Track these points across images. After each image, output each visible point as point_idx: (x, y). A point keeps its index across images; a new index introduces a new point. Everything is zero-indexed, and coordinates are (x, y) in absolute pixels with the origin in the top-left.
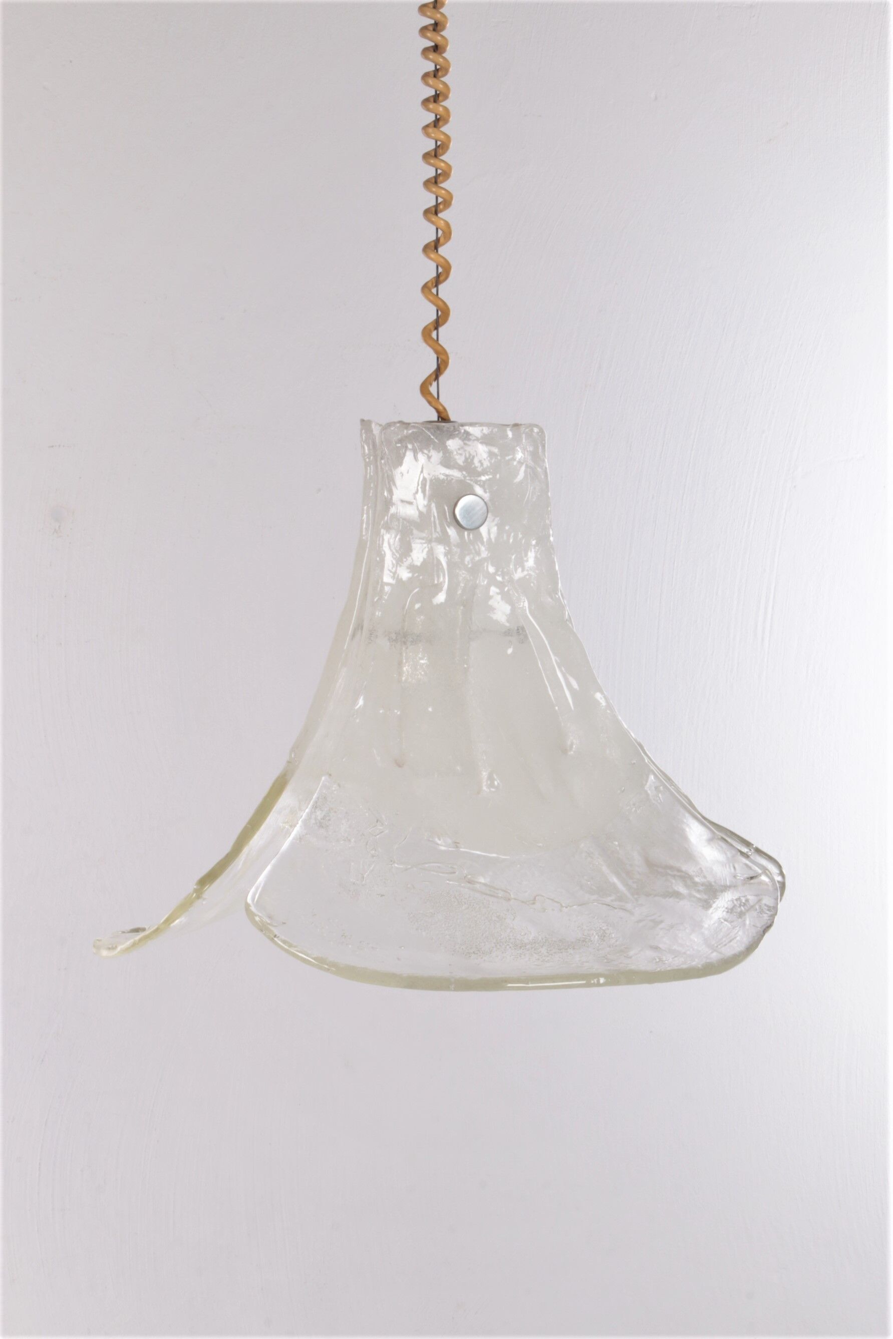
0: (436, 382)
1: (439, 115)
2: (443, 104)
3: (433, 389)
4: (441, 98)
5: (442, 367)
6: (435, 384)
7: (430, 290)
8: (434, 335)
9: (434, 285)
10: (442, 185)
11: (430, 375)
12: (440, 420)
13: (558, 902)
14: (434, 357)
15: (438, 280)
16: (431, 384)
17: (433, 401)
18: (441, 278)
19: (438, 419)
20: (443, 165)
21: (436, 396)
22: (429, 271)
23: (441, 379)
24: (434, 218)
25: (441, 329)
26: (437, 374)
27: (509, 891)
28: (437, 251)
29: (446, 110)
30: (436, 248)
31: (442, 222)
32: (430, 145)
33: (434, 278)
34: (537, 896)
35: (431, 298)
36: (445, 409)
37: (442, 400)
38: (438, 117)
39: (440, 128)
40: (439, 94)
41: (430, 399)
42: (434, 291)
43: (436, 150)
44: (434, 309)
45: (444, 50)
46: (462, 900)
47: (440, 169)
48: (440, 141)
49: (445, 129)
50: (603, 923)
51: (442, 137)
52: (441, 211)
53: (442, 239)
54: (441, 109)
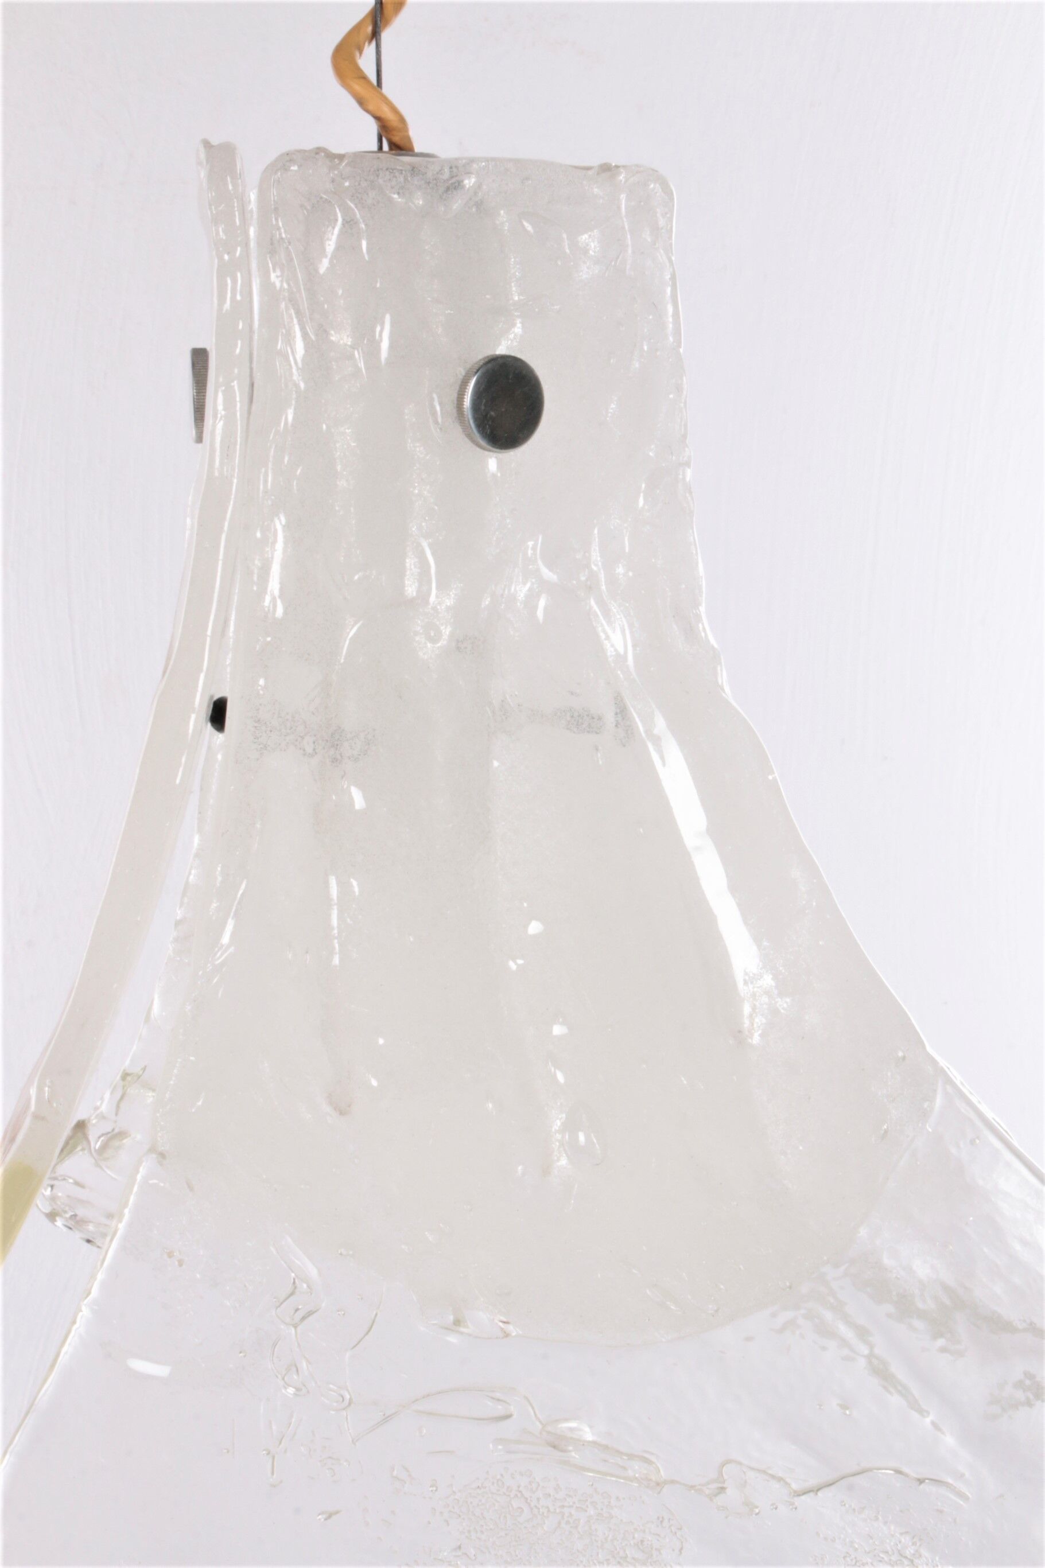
0: (374, 43)
3: (366, 62)
5: (388, 9)
6: (370, 50)
11: (357, 28)
12: (386, 147)
13: (780, 1479)
16: (359, 50)
17: (367, 94)
19: (380, 148)
21: (373, 79)
23: (386, 35)
26: (375, 23)
27: (653, 1458)
34: (723, 1465)
36: (402, 120)
37: (388, 89)
41: (358, 87)
46: (538, 1499)
50: (901, 1534)
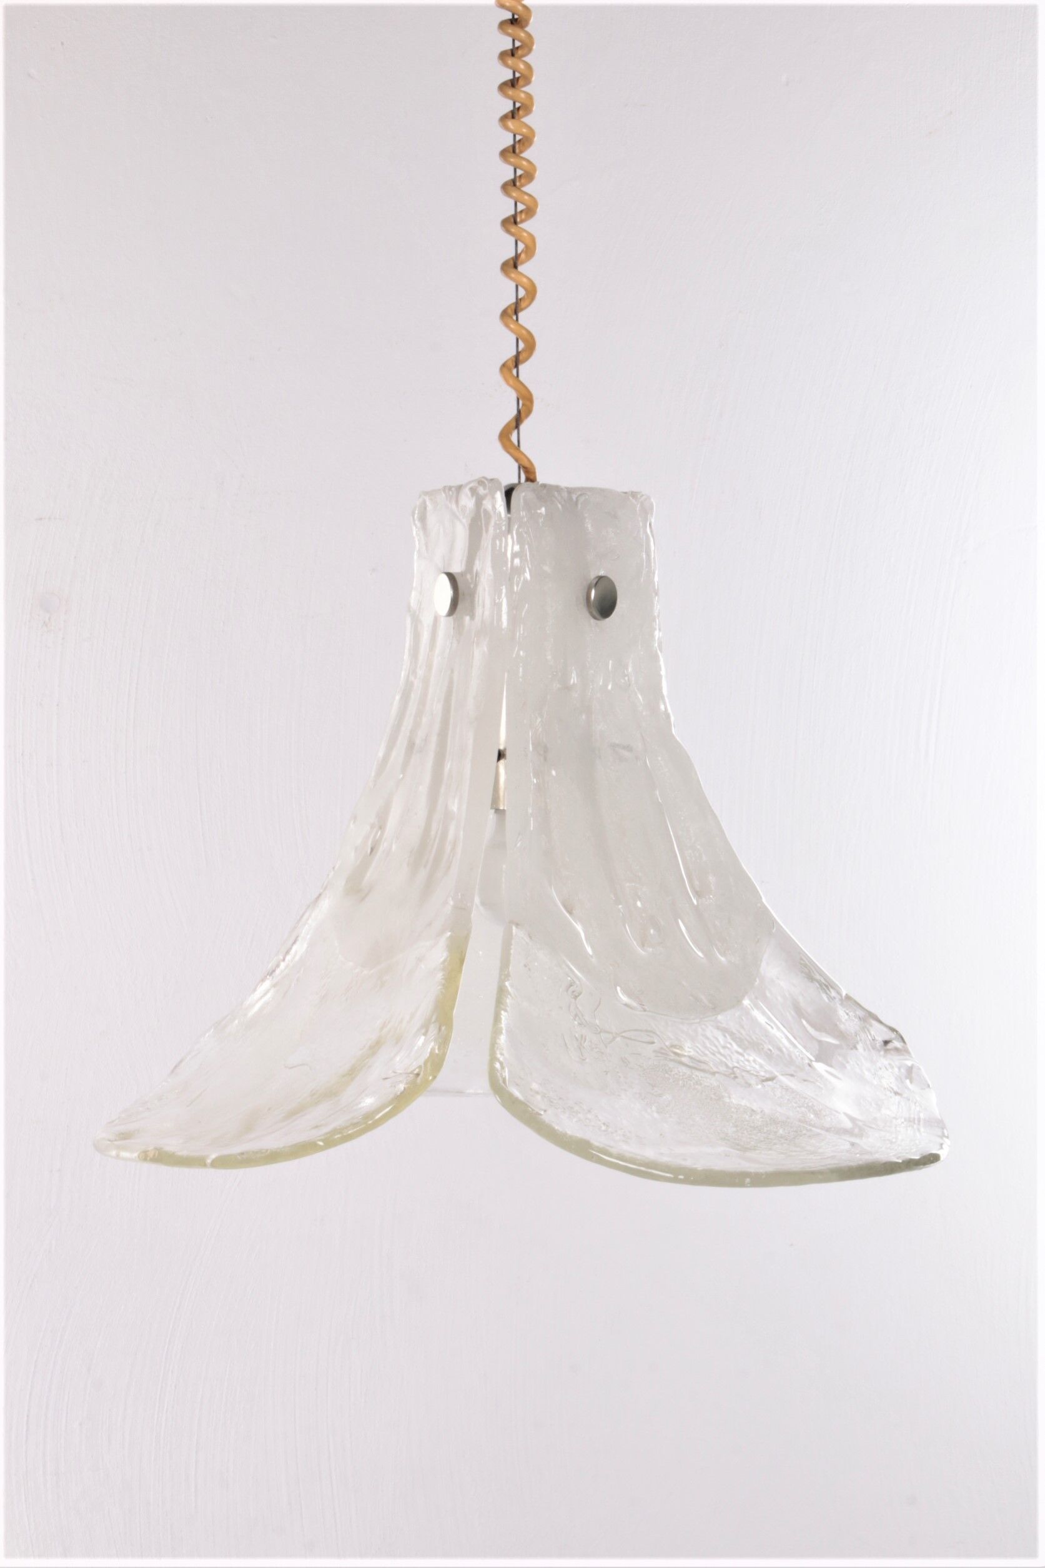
2: (526, 89)
7: (512, 318)
9: (514, 311)
10: (524, 189)
14: (512, 395)
16: (511, 433)
17: (514, 450)
18: (523, 305)
23: (522, 427)
24: (513, 229)
25: (521, 367)
26: (518, 421)
31: (524, 235)
32: (508, 140)
39: (519, 119)
40: (518, 78)
43: (514, 147)
44: (512, 338)
45: (527, 23)
48: (520, 135)
49: (527, 119)
51: (524, 130)
52: (522, 221)
53: (523, 256)
54: (523, 95)
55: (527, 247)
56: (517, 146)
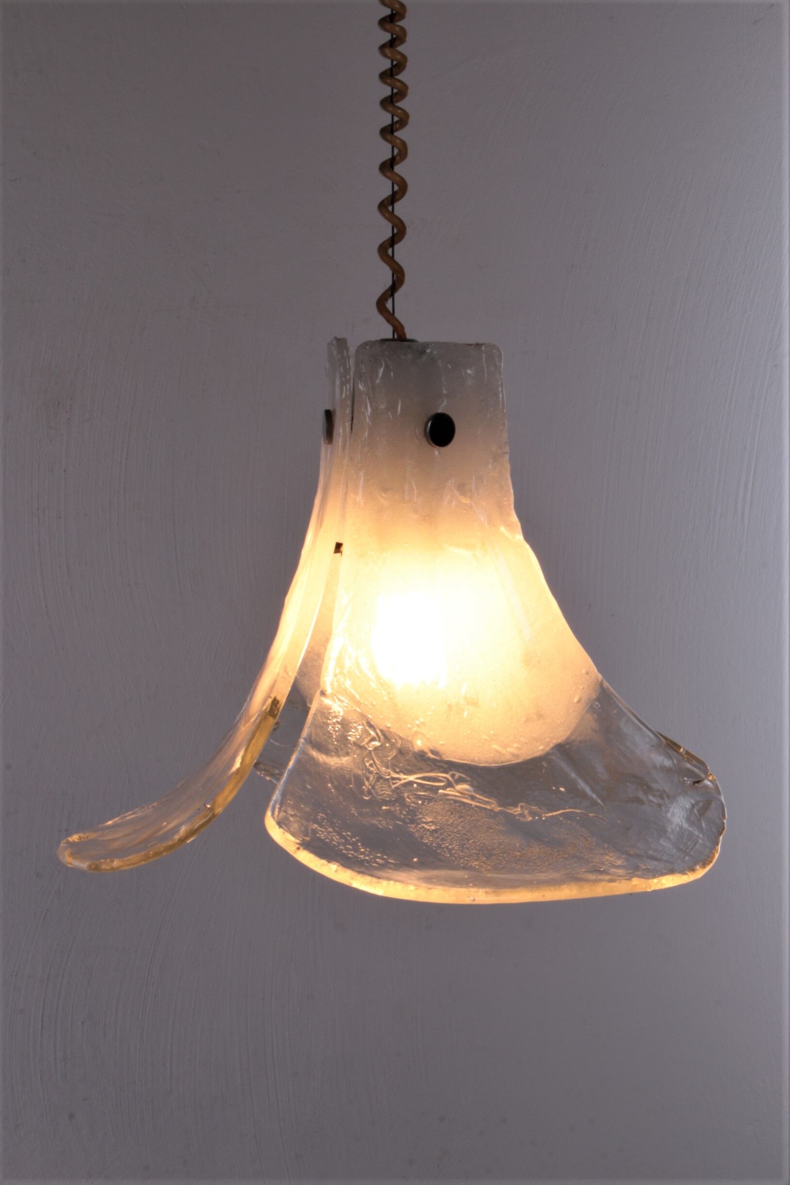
0: (392, 298)
1: (395, 34)
2: (400, 23)
3: (389, 305)
4: (397, 18)
6: (390, 301)
7: (387, 208)
8: (390, 251)
9: (390, 202)
10: (398, 77)
11: (386, 292)
12: (396, 337)
14: (389, 273)
15: (393, 199)
16: (387, 301)
17: (390, 316)
18: (397, 197)
20: (398, 84)
21: (392, 311)
22: (385, 188)
24: (390, 137)
25: (396, 247)
26: (393, 290)
28: (393, 169)
29: (403, 30)
30: (392, 167)
31: (398, 141)
32: (386, 64)
33: (390, 196)
35: (387, 215)
36: (403, 326)
38: (394, 36)
39: (396, 47)
40: (395, 14)
41: (386, 314)
42: (390, 208)
43: (391, 69)
44: (390, 226)
47: (396, 88)
48: (396, 60)
49: (401, 48)
51: (398, 57)
52: (397, 130)
53: (398, 158)
54: (397, 29)
55: (400, 151)
56: (394, 70)
